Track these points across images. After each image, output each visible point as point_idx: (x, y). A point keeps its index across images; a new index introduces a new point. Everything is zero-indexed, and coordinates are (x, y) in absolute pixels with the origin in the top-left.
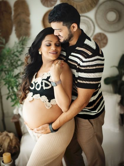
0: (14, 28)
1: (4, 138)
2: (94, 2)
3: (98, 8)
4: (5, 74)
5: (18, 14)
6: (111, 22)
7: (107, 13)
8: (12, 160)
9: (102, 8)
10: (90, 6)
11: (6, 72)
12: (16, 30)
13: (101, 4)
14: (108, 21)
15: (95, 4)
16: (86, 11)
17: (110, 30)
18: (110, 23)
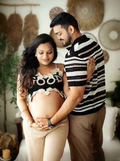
0: (23, 40)
1: (5, 138)
2: (98, 21)
3: (102, 27)
4: (12, 79)
5: (28, 27)
6: (113, 40)
7: (110, 32)
8: (11, 157)
9: (106, 27)
10: (94, 24)
11: (13, 78)
12: (24, 41)
13: (105, 24)
14: (110, 39)
15: (99, 22)
16: (91, 29)
17: (112, 48)
18: (112, 42)
